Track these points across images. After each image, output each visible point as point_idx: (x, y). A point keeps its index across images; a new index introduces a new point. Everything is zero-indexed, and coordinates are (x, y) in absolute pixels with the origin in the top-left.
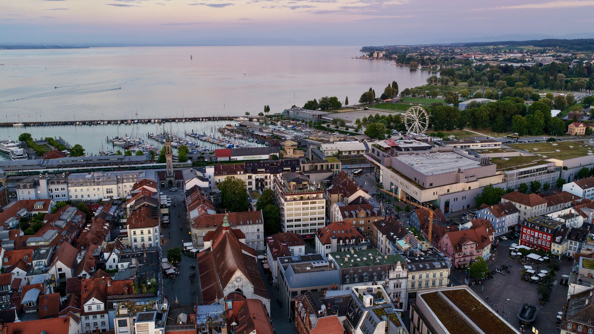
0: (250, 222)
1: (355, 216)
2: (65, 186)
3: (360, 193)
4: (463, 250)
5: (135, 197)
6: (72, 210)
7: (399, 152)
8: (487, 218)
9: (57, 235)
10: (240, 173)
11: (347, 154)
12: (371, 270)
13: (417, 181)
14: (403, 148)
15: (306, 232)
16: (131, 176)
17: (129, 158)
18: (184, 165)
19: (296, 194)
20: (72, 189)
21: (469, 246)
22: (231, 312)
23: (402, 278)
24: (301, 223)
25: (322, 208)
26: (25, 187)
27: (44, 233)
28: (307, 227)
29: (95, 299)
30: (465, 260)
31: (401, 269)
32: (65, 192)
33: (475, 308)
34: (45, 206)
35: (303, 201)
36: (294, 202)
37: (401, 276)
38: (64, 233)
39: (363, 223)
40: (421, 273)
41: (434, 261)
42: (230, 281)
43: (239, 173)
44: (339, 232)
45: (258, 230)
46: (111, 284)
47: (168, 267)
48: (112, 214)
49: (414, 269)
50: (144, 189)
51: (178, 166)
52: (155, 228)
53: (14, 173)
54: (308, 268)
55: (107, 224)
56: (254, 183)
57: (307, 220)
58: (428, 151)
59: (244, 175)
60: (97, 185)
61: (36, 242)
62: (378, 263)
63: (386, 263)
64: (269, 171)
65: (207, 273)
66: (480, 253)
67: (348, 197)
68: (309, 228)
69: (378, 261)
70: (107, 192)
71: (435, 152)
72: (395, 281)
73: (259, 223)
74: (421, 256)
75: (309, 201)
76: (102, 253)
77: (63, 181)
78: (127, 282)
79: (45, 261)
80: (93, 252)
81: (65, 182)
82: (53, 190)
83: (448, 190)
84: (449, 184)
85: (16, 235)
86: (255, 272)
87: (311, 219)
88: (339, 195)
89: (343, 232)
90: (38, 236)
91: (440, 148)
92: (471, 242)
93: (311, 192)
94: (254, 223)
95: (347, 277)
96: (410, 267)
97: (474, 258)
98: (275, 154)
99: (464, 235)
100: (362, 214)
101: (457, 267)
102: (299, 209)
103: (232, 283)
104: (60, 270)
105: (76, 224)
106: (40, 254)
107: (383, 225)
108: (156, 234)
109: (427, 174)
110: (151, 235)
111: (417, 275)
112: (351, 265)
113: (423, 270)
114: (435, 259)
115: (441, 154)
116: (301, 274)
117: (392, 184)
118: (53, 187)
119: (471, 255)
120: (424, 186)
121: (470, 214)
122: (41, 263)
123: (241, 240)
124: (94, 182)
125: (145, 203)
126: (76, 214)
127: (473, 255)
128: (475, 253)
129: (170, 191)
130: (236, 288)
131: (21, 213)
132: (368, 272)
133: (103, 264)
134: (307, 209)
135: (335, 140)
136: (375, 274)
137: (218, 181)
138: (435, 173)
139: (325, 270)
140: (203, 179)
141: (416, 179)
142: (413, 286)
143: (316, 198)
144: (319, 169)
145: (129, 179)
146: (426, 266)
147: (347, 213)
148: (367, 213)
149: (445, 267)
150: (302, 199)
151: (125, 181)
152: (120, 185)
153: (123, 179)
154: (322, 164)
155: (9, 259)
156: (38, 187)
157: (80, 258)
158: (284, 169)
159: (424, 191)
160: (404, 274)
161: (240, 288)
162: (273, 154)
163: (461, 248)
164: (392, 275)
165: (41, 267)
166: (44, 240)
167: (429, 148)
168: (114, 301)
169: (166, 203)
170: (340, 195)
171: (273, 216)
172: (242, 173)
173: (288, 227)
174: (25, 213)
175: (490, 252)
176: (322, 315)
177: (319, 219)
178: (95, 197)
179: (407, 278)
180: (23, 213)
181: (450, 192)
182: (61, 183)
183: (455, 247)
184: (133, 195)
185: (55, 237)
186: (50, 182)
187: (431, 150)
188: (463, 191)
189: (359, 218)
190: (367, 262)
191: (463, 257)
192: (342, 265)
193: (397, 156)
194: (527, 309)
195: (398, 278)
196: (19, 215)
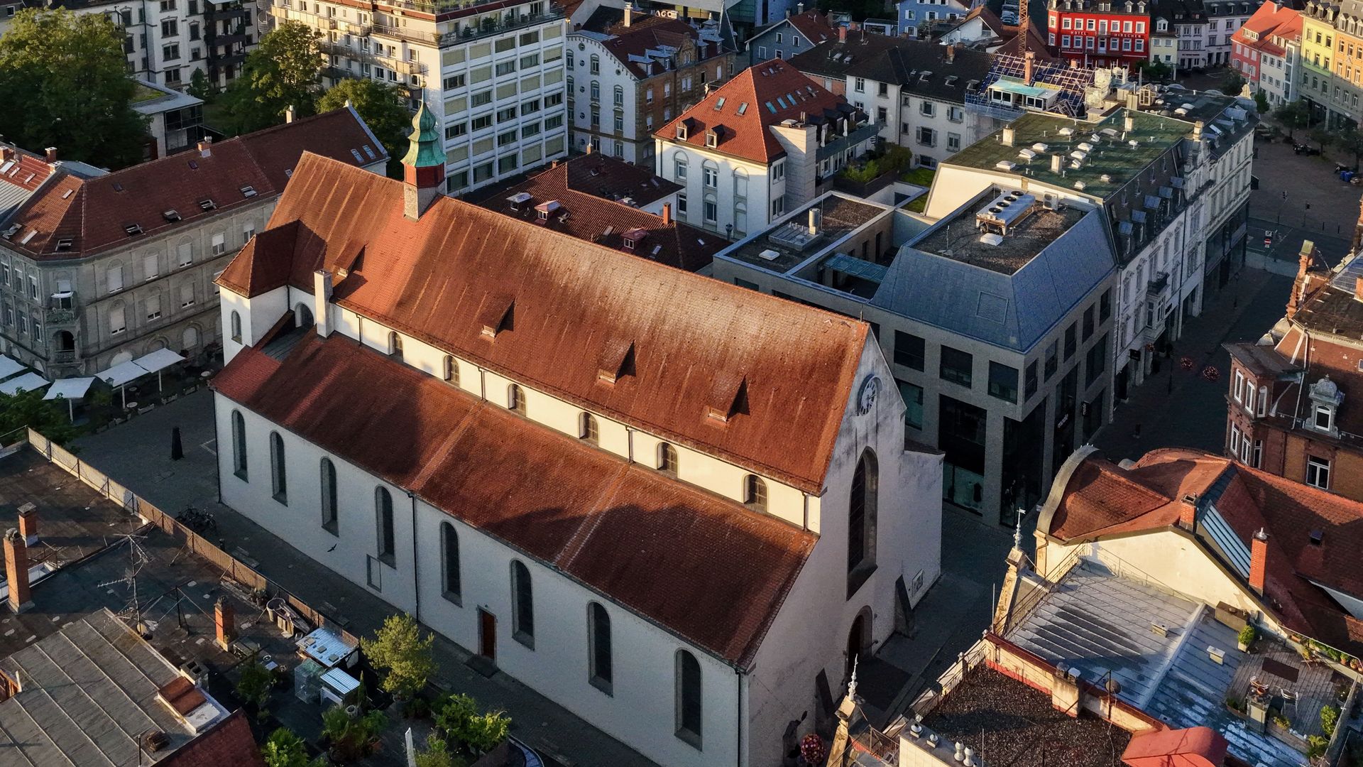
1: (667, 67)
8: (932, 16)
12: (1153, 180)
23: (1203, 189)
24: (494, 130)
25: (554, 55)
35: (498, 38)
37: (1202, 183)
39: (689, 86)
40: (1225, 154)
42: (844, 420)
44: (783, 103)
54: (993, 241)
57: (511, 113)
72: (1194, 206)
75: (515, 34)
87: (524, 109)
89: (792, 100)
95: (1123, 228)
100: (688, 52)
102: (489, 72)
103: (849, 430)
111: (1220, 165)
112: (1105, 178)
130: (860, 452)
134: (514, 66)
143: (534, 18)
146: (1226, 129)
147: (640, 59)
150: (490, 27)
160: (1206, 169)
161: (871, 443)
164: (1191, 183)
177: (547, 102)
179: (1210, 183)
189: (680, 69)
192: (1079, 185)
195: (1198, 190)
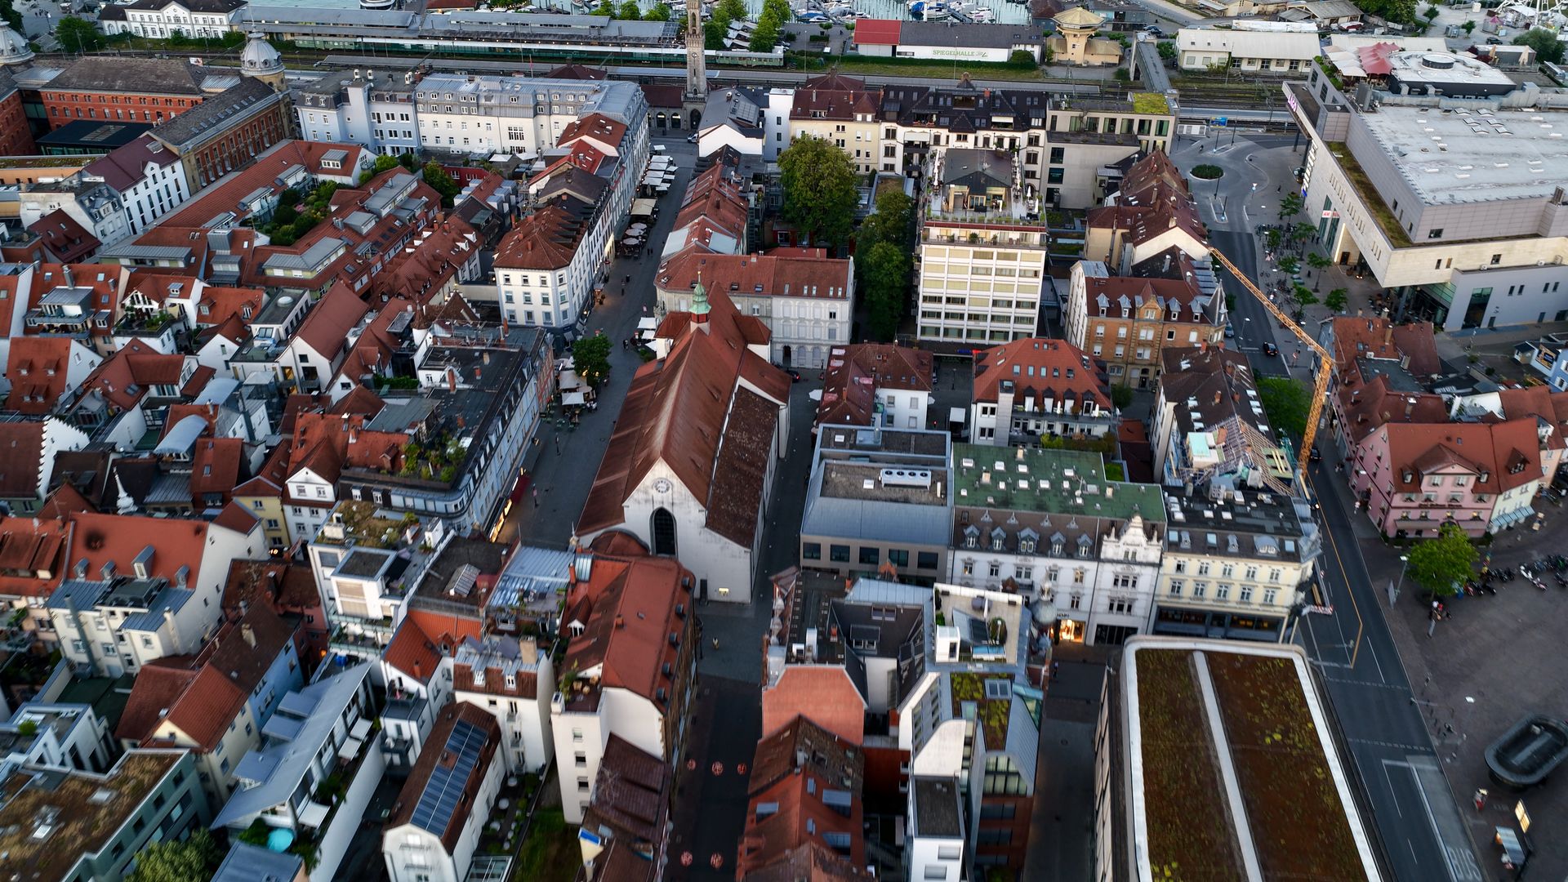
0: (810, 290)
1: (1125, 315)
2: (408, 109)
3: (1176, 237)
4: (1425, 486)
5: (553, 167)
6: (404, 183)
7: (1388, 97)
9: (341, 252)
10: (864, 120)
11: (1256, 67)
12: (1046, 524)
13: (1397, 214)
14: (1408, 83)
15: (976, 337)
16: (571, 99)
17: (620, 28)
18: (760, 59)
19: (956, 226)
20: (426, 118)
21: (1449, 479)
22: (582, 590)
23: (1141, 564)
24: (965, 309)
25: (1032, 274)
26: (315, 104)
27: (309, 245)
28: (982, 323)
29: (310, 473)
30: (1424, 518)
31: (1143, 539)
32: (408, 125)
33: (1277, 737)
34: (347, 164)
35: (977, 249)
36: (947, 247)
37: (1139, 558)
38: (363, 248)
39: (1150, 336)
40: (1206, 559)
41: (1261, 530)
42: (640, 486)
43: (859, 117)
44: (1031, 370)
45: (832, 315)
46: (357, 438)
47: (574, 386)
48: (495, 205)
49: (1186, 545)
50: (585, 147)
51: (744, 63)
52: (559, 272)
53: (346, 43)
54: (868, 485)
55: (471, 237)
56: (900, 151)
57: (983, 302)
58: (1494, 103)
59: (875, 126)
60: (486, 114)
61: (285, 268)
62: (1078, 506)
63: (1099, 513)
64: (947, 120)
65: (628, 435)
66: (1489, 505)
67: (1136, 245)
68: (988, 326)
69: (1079, 501)
70: (511, 137)
71: (1518, 109)
72: (1119, 568)
73: (835, 297)
74: (1230, 504)
75: (995, 251)
76: (409, 330)
77: (404, 95)
78: (396, 438)
79: (276, 330)
80: (390, 320)
81: (409, 99)
82: (383, 117)
83: (1497, 259)
84: (1507, 238)
85: (246, 245)
86: (752, 453)
87: (995, 303)
88: (1114, 233)
89: (1043, 372)
90: (291, 253)
91: (1542, 96)
92: (1458, 469)
93: (1005, 225)
94: (822, 295)
95: (968, 531)
96: (1174, 536)
97: (1458, 515)
98: (1029, 48)
99: (1449, 439)
100: (1151, 310)
101: (1392, 533)
102: (961, 269)
103: (646, 492)
104: (304, 358)
105: (404, 224)
106: (276, 305)
107: (1185, 365)
108: (561, 289)
109: (1429, 197)
110: (549, 290)
111: (1193, 563)
112: (990, 500)
113: (1215, 554)
114: (1270, 525)
115: (1538, 117)
116: (835, 500)
117: (1328, 205)
118: (382, 108)
119: (1451, 507)
120: (1411, 236)
121: (1545, 350)
122: (269, 332)
123: (756, 349)
124: (478, 106)
125: (565, 190)
126: (412, 195)
127: (1460, 507)
128: (1468, 500)
129: (689, 141)
130: (657, 506)
131: (288, 177)
132: (1037, 529)
133: (407, 356)
134: (987, 272)
135: (1244, 10)
136: (1058, 536)
137: (799, 136)
138: (1460, 196)
139: (913, 498)
140: (749, 129)
141: (1396, 204)
142: (1176, 589)
143: (1020, 244)
144: (1100, 130)
145: (566, 104)
146: (1227, 543)
147: (1103, 301)
148: (1168, 313)
149: (1294, 557)
150: (973, 240)
151: (555, 108)
152: (543, 119)
153: (550, 105)
154: (1112, 116)
155: (212, 306)
156: (347, 107)
157: (354, 334)
158: (995, 119)
159: (1401, 252)
160: (1152, 552)
161: (667, 507)
162: (1022, 47)
163: (1418, 480)
164: (1111, 548)
165: (269, 342)
166: (302, 265)
167: (1504, 91)
168: (354, 484)
169: (658, 182)
170: (1119, 232)
171: (885, 280)
172: (869, 117)
173: (924, 314)
174: (300, 176)
175: (1533, 504)
176: (800, 658)
177: (1019, 305)
178: (481, 145)
179: (1160, 565)
180: (295, 178)
181: (1503, 263)
182: (401, 100)
183: (1400, 475)
184: (550, 160)
185: (333, 258)
186: (373, 96)
187: (1505, 100)
188: (1553, 264)
189: (1139, 320)
190: (1045, 499)
191: (1420, 507)
192: (964, 493)
193: (1372, 109)
194: (1534, 737)
195: (1130, 560)
196: (284, 184)
